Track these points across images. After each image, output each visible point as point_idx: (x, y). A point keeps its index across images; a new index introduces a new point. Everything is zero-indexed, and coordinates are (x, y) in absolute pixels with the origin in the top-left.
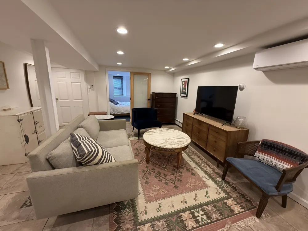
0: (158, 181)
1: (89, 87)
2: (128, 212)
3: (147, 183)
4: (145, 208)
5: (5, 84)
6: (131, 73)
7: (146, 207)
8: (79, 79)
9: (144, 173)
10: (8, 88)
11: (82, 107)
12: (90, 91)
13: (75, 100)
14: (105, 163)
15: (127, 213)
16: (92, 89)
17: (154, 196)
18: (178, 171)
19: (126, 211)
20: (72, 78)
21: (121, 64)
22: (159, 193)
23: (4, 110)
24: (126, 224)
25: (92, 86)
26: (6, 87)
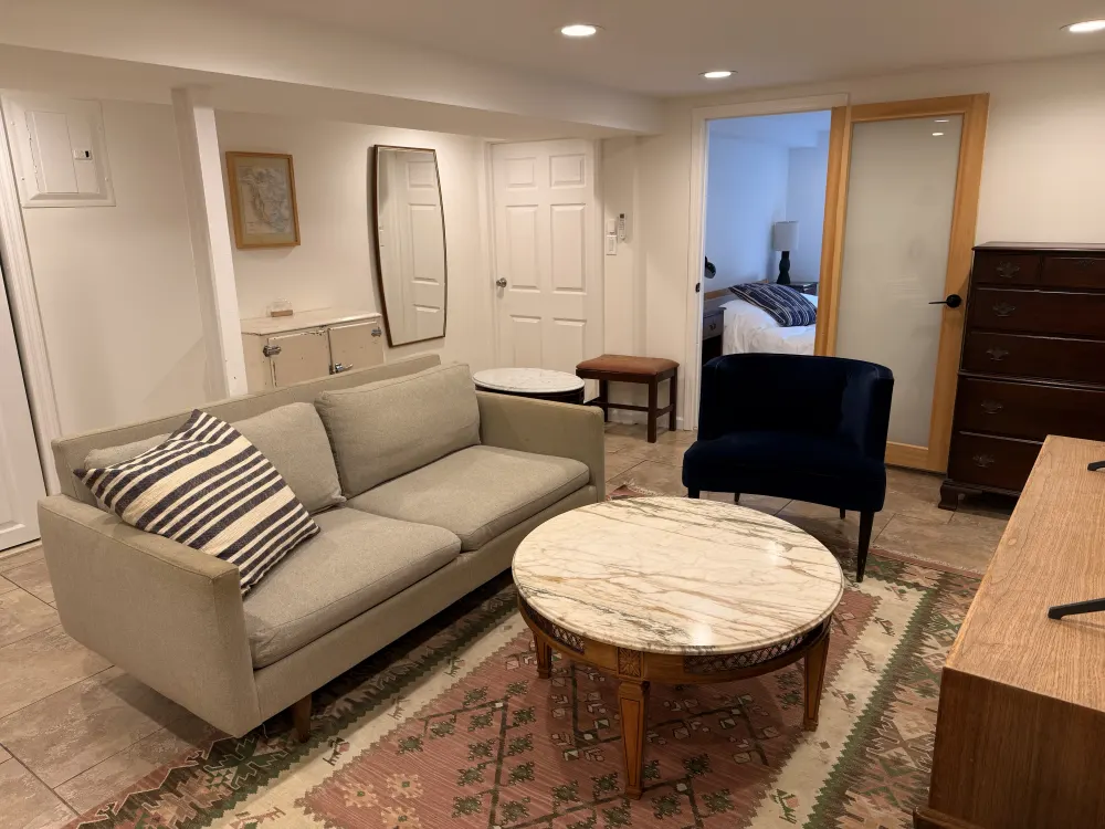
0: (454, 771)
1: (610, 222)
2: (225, 779)
3: (414, 743)
4: (269, 815)
5: (288, 229)
6: (838, 113)
7: (278, 810)
8: (580, 186)
9: (465, 703)
10: (297, 241)
11: (581, 324)
12: (612, 242)
13: (559, 289)
14: (167, 535)
15: (218, 780)
16: (620, 232)
17: (349, 804)
18: (618, 803)
19: (228, 772)
20: (558, 183)
21: (725, 74)
22: (380, 810)
23: (274, 315)
24: (174, 803)
25: (622, 216)
26: (291, 238)
